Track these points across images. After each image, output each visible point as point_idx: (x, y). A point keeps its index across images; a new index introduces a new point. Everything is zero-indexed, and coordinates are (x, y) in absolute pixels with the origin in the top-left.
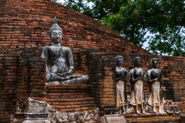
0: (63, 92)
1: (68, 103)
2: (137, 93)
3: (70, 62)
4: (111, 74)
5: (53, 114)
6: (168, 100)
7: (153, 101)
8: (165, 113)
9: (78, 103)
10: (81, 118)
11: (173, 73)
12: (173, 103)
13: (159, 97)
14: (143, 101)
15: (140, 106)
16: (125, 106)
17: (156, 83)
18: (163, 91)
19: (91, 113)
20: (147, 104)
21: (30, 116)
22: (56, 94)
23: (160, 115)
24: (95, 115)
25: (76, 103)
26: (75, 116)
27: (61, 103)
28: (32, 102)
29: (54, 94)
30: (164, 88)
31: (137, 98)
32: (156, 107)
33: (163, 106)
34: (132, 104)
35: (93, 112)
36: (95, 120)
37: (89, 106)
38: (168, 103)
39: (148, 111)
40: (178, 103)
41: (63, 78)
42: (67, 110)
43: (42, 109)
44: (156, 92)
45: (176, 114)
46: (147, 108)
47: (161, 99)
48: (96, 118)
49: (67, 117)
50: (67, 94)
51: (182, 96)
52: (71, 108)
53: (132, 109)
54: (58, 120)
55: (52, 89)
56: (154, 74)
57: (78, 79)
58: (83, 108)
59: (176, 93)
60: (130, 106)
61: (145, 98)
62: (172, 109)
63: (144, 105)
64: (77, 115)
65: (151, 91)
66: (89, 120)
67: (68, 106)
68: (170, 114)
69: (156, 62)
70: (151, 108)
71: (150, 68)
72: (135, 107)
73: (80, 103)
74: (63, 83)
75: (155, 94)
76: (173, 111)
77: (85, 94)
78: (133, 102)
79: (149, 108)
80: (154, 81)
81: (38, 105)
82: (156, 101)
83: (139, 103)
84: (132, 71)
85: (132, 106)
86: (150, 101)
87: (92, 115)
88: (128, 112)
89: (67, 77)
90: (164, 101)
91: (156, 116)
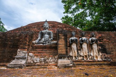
0: (43, 49)
1: (43, 53)
2: (84, 49)
3: (51, 36)
4: (63, 37)
5: (32, 58)
6: (103, 54)
7: (93, 54)
8: (102, 60)
9: (49, 53)
10: (47, 60)
11: (105, 40)
12: (106, 55)
13: (97, 51)
14: (87, 54)
15: (86, 56)
16: (78, 56)
17: (94, 44)
18: (99, 49)
19: (53, 58)
20: (91, 55)
21: (16, 58)
22: (40, 49)
23: (98, 61)
24: (55, 59)
25: (47, 53)
26: (44, 60)
27: (39, 53)
28: (19, 51)
29: (39, 49)
30: (100, 47)
31: (84, 52)
32: (96, 57)
33: (100, 56)
34: (82, 55)
35: (55, 58)
36: (55, 62)
37: (54, 55)
38: (103, 55)
39: (91, 59)
40: (109, 55)
41: (44, 43)
42: (41, 56)
43: (24, 55)
44: (95, 49)
45: (108, 61)
46: (90, 57)
47: (99, 53)
48: (56, 61)
49: (39, 60)
50: (45, 49)
51: (112, 52)
52: (44, 55)
53: (82, 58)
54: (34, 61)
55: (38, 47)
56: (92, 40)
57: (52, 43)
58: (50, 56)
59: (108, 50)
60: (81, 56)
61: (89, 52)
62: (106, 58)
63: (88, 56)
64: (45, 59)
65: (92, 48)
66: (52, 62)
67: (42, 55)
68: (104, 61)
69: (93, 34)
70: (93, 57)
71: (90, 37)
72: (83, 56)
73: (50, 53)
74: (44, 45)
75: (94, 50)
76: (106, 59)
77: (54, 49)
78: (82, 54)
79: (92, 58)
80: (93, 44)
81: (22, 53)
82: (95, 54)
83: (85, 54)
84: (81, 39)
85: (82, 56)
86: (92, 54)
87: (54, 59)
88: (79, 59)
89: (47, 42)
90: (101, 54)
91: (95, 61)
